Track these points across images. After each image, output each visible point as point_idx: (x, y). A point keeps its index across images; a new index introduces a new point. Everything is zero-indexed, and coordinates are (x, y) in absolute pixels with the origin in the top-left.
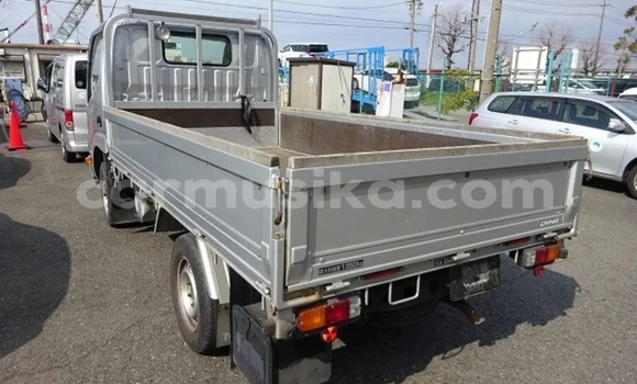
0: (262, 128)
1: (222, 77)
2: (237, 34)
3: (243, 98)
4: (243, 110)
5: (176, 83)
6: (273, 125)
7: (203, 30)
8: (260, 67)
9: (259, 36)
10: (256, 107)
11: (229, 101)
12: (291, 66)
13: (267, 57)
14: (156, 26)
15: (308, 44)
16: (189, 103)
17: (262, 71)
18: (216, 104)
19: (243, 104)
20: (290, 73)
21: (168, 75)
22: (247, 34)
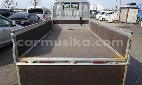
0: (85, 24)
1: (76, 13)
2: (80, 2)
3: (81, 17)
4: (80, 20)
5: (66, 14)
6: (88, 24)
7: (72, 2)
8: (86, 10)
9: (86, 3)
10: (84, 20)
11: (78, 18)
12: (121, 9)
13: (88, 8)
14: (61, 2)
15: (130, 3)
16: (69, 18)
17: (86, 11)
18: (75, 19)
19: (81, 19)
20: (120, 11)
21: (64, 13)
22: (82, 3)
